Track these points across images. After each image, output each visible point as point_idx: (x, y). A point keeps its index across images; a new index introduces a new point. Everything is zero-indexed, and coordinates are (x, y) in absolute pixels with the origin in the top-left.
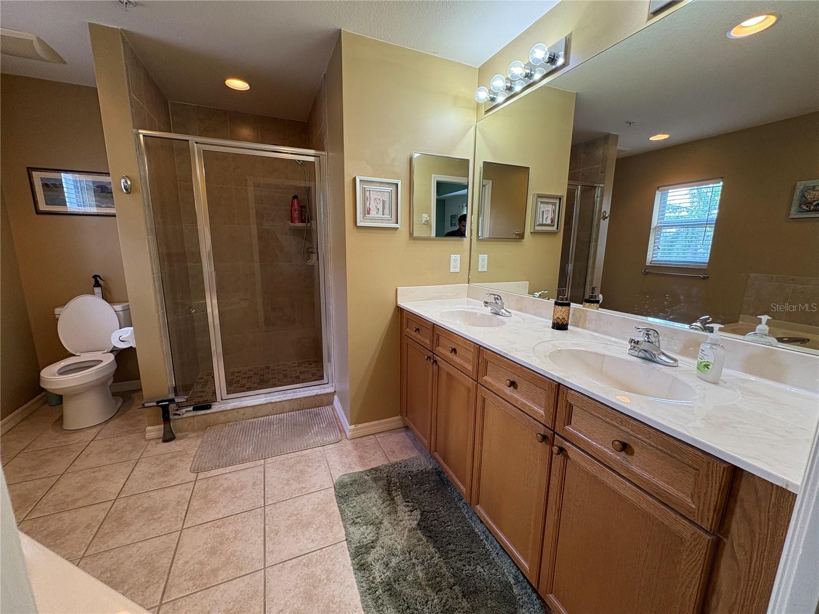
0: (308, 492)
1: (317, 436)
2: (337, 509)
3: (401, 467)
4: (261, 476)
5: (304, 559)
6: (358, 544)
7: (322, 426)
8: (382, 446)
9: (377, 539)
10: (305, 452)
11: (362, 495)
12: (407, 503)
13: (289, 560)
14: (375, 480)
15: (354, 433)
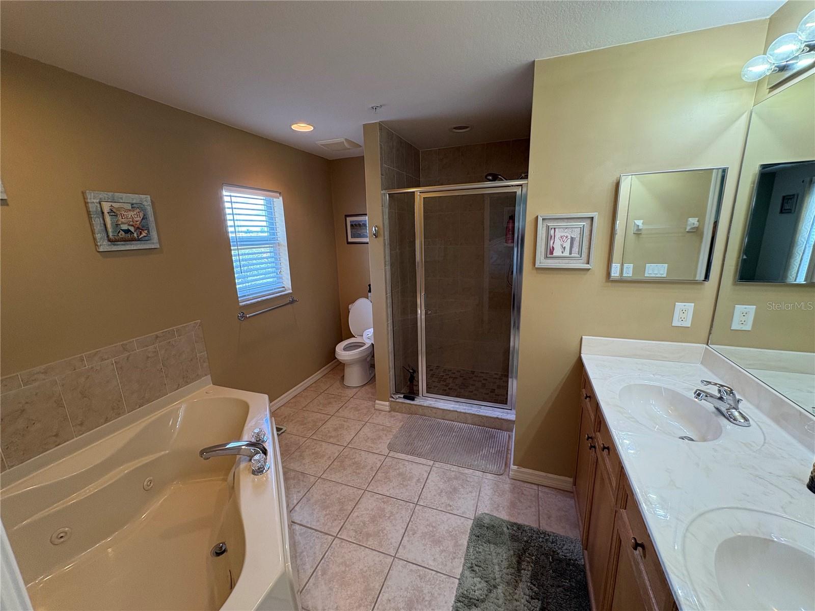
0: (451, 512)
1: (483, 459)
2: (466, 543)
3: (547, 540)
4: (425, 475)
5: (422, 571)
6: (465, 591)
7: (491, 451)
8: (540, 503)
9: (483, 601)
10: (466, 471)
11: (493, 545)
12: (532, 585)
13: (412, 563)
14: (514, 538)
15: (516, 474)
